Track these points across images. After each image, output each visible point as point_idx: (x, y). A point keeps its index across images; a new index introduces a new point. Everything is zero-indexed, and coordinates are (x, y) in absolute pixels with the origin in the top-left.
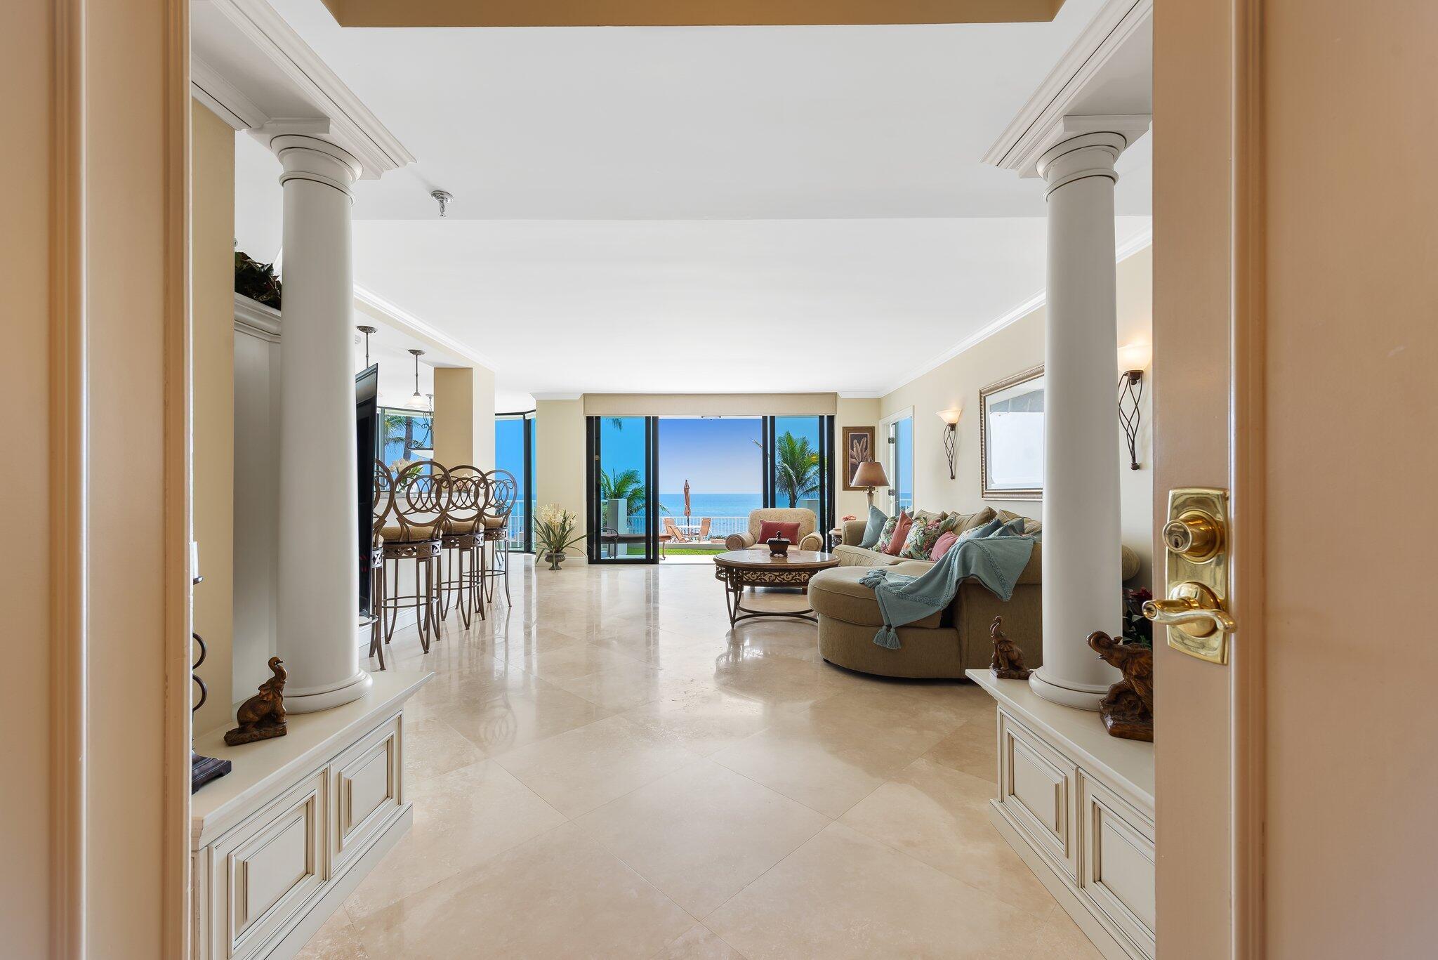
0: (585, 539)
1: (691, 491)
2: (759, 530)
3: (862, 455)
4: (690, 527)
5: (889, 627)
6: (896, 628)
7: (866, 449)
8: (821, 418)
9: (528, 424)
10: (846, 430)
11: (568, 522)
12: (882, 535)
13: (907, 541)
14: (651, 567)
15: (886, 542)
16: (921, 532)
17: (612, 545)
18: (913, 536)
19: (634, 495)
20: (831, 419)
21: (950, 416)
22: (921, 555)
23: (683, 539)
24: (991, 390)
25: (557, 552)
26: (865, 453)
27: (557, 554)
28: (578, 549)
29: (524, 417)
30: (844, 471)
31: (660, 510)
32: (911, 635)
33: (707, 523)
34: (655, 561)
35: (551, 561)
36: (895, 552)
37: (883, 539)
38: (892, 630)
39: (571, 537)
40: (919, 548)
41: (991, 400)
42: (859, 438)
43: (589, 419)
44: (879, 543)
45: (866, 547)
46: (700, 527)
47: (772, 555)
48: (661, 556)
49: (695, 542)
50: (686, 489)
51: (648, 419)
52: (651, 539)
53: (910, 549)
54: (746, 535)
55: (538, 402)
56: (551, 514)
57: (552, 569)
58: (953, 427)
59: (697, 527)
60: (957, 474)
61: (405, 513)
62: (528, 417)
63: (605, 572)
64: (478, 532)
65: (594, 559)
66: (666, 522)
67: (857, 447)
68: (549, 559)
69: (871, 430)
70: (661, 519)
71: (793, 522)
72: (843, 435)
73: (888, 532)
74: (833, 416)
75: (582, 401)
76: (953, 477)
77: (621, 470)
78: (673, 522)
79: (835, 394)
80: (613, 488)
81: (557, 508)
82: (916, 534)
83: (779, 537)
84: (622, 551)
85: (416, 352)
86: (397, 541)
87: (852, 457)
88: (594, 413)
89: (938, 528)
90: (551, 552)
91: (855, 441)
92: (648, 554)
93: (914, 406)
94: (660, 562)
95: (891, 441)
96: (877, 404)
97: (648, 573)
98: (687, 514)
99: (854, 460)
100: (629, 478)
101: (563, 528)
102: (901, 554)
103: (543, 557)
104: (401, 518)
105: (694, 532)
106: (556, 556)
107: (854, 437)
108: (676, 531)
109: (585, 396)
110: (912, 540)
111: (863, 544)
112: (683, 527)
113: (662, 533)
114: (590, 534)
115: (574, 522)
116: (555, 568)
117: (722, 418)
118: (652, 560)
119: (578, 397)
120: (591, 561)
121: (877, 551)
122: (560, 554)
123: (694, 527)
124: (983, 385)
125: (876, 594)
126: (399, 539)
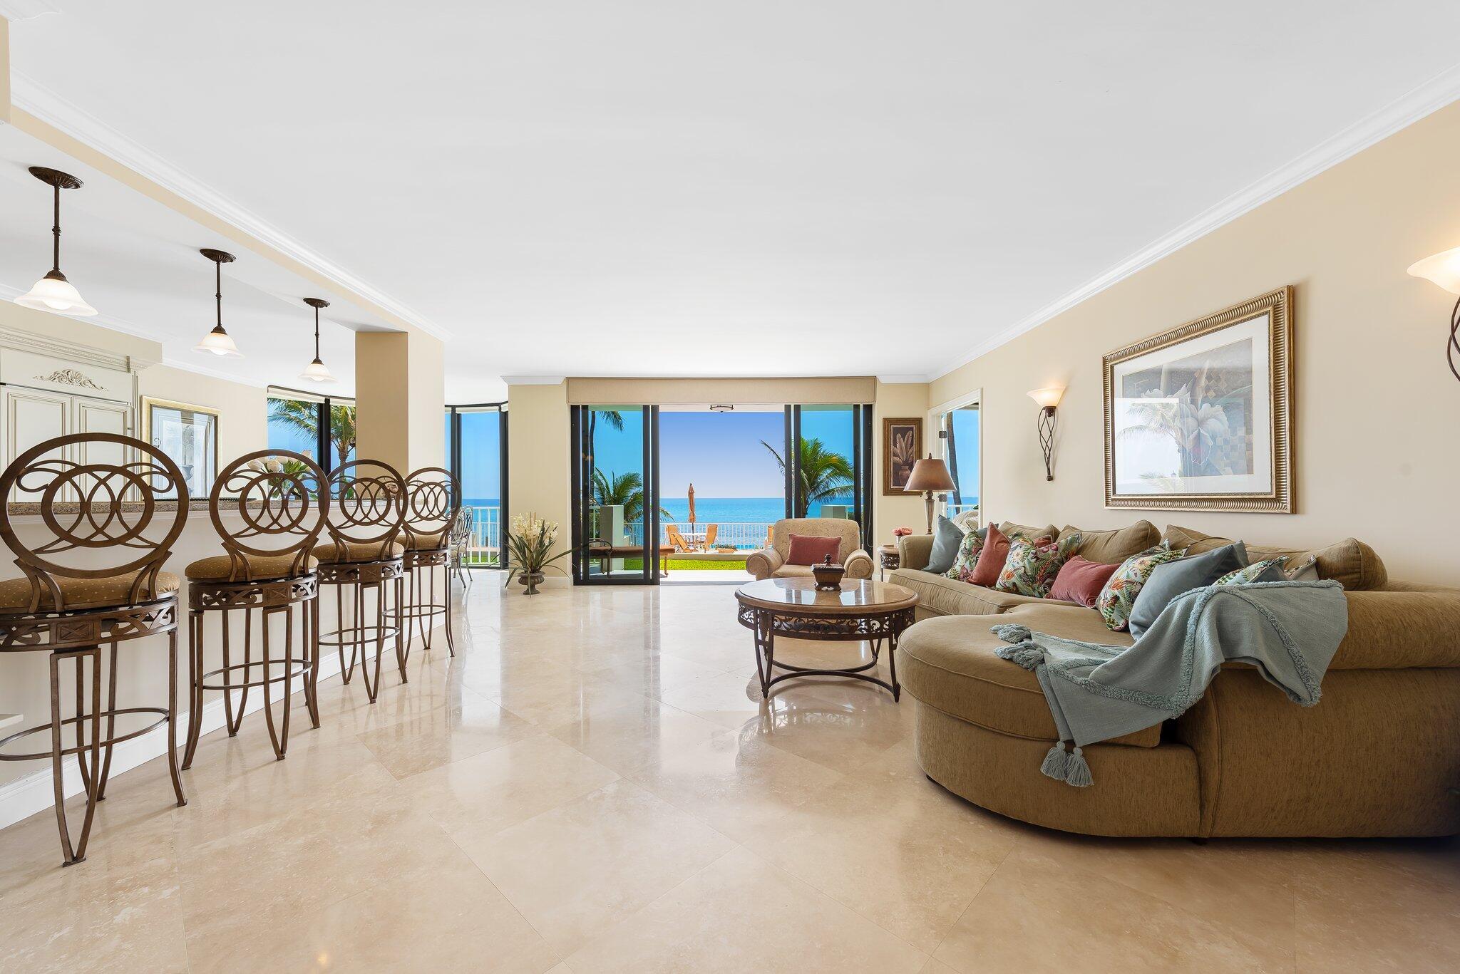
0: (569, 556)
1: (695, 496)
2: (788, 547)
3: (907, 453)
4: (695, 534)
5: (1070, 744)
6: (1083, 748)
7: (912, 445)
8: (857, 407)
9: (504, 417)
10: (888, 422)
11: (548, 534)
12: (959, 555)
13: (1008, 568)
14: (650, 589)
15: (967, 565)
16: (1031, 556)
17: (605, 560)
18: (1016, 561)
19: (634, 499)
20: (869, 408)
21: (1047, 396)
22: (1034, 590)
23: (688, 549)
24: (1125, 355)
25: (533, 572)
26: (910, 451)
27: (534, 575)
28: (560, 568)
29: (500, 409)
30: (884, 472)
31: (661, 515)
32: (1111, 759)
33: (713, 530)
34: (654, 581)
35: (526, 583)
36: (987, 581)
37: (961, 562)
38: (1077, 751)
39: (552, 553)
40: (1030, 579)
41: (1122, 370)
42: (904, 432)
43: (574, 409)
44: (957, 567)
45: (937, 571)
46: (705, 534)
47: (818, 589)
48: (662, 572)
49: (701, 552)
50: (691, 493)
51: (646, 408)
52: (651, 553)
53: (1013, 580)
54: (772, 555)
55: (511, 388)
56: (526, 524)
57: (526, 593)
58: (1051, 411)
59: (701, 534)
60: (1057, 473)
61: (339, 527)
62: (505, 408)
63: (596, 594)
64: (390, 558)
65: (582, 579)
66: (669, 529)
67: (901, 443)
68: (523, 580)
69: (918, 422)
70: (663, 525)
71: (832, 536)
72: (884, 428)
73: (968, 553)
74: (871, 405)
75: (565, 386)
76: (1050, 478)
77: (620, 473)
78: (677, 530)
79: (874, 378)
80: (612, 492)
81: (533, 517)
82: (1023, 559)
83: (828, 563)
84: (618, 567)
85: (315, 303)
86: (226, 581)
87: (895, 455)
88: (580, 402)
89: (1057, 549)
90: (526, 572)
91: (899, 436)
92: (646, 568)
93: (982, 389)
94: (661, 580)
95: (941, 435)
96: (926, 389)
97: (646, 599)
98: (692, 520)
99: (897, 459)
100: (629, 481)
101: (541, 543)
102: (998, 586)
103: (516, 578)
104: (335, 533)
105: (699, 539)
106: (532, 578)
107: (896, 431)
108: (680, 539)
109: (569, 380)
110: (1017, 566)
111: (930, 567)
112: (686, 534)
113: (664, 543)
114: (576, 549)
115: (555, 534)
116: (532, 591)
117: (737, 409)
118: (650, 579)
119: (560, 381)
120: (578, 582)
121: (955, 578)
122: (537, 574)
123: (699, 534)
124: (1108, 349)
125: (1042, 682)
126: (229, 577)
